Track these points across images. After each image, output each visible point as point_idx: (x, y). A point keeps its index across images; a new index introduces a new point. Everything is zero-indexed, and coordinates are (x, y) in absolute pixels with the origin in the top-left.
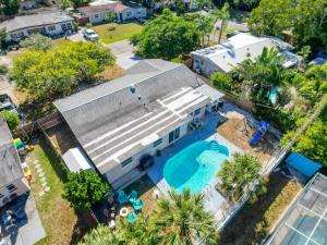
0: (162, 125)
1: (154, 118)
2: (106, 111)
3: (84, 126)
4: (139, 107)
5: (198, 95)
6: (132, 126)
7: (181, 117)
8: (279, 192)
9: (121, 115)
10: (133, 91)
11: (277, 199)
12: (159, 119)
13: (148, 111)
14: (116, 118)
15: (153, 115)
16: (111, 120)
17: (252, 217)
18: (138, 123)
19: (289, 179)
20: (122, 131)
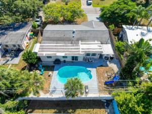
0: (70, 52)
1: (71, 47)
2: (58, 36)
3: (47, 37)
4: (70, 40)
5: (99, 47)
6: (60, 46)
7: (80, 53)
8: (93, 108)
9: (61, 40)
10: (74, 32)
11: (89, 110)
12: (71, 49)
13: (72, 43)
14: (58, 40)
15: (71, 46)
16: (56, 40)
17: (71, 106)
18: (63, 46)
19: (105, 108)
20: (56, 46)
